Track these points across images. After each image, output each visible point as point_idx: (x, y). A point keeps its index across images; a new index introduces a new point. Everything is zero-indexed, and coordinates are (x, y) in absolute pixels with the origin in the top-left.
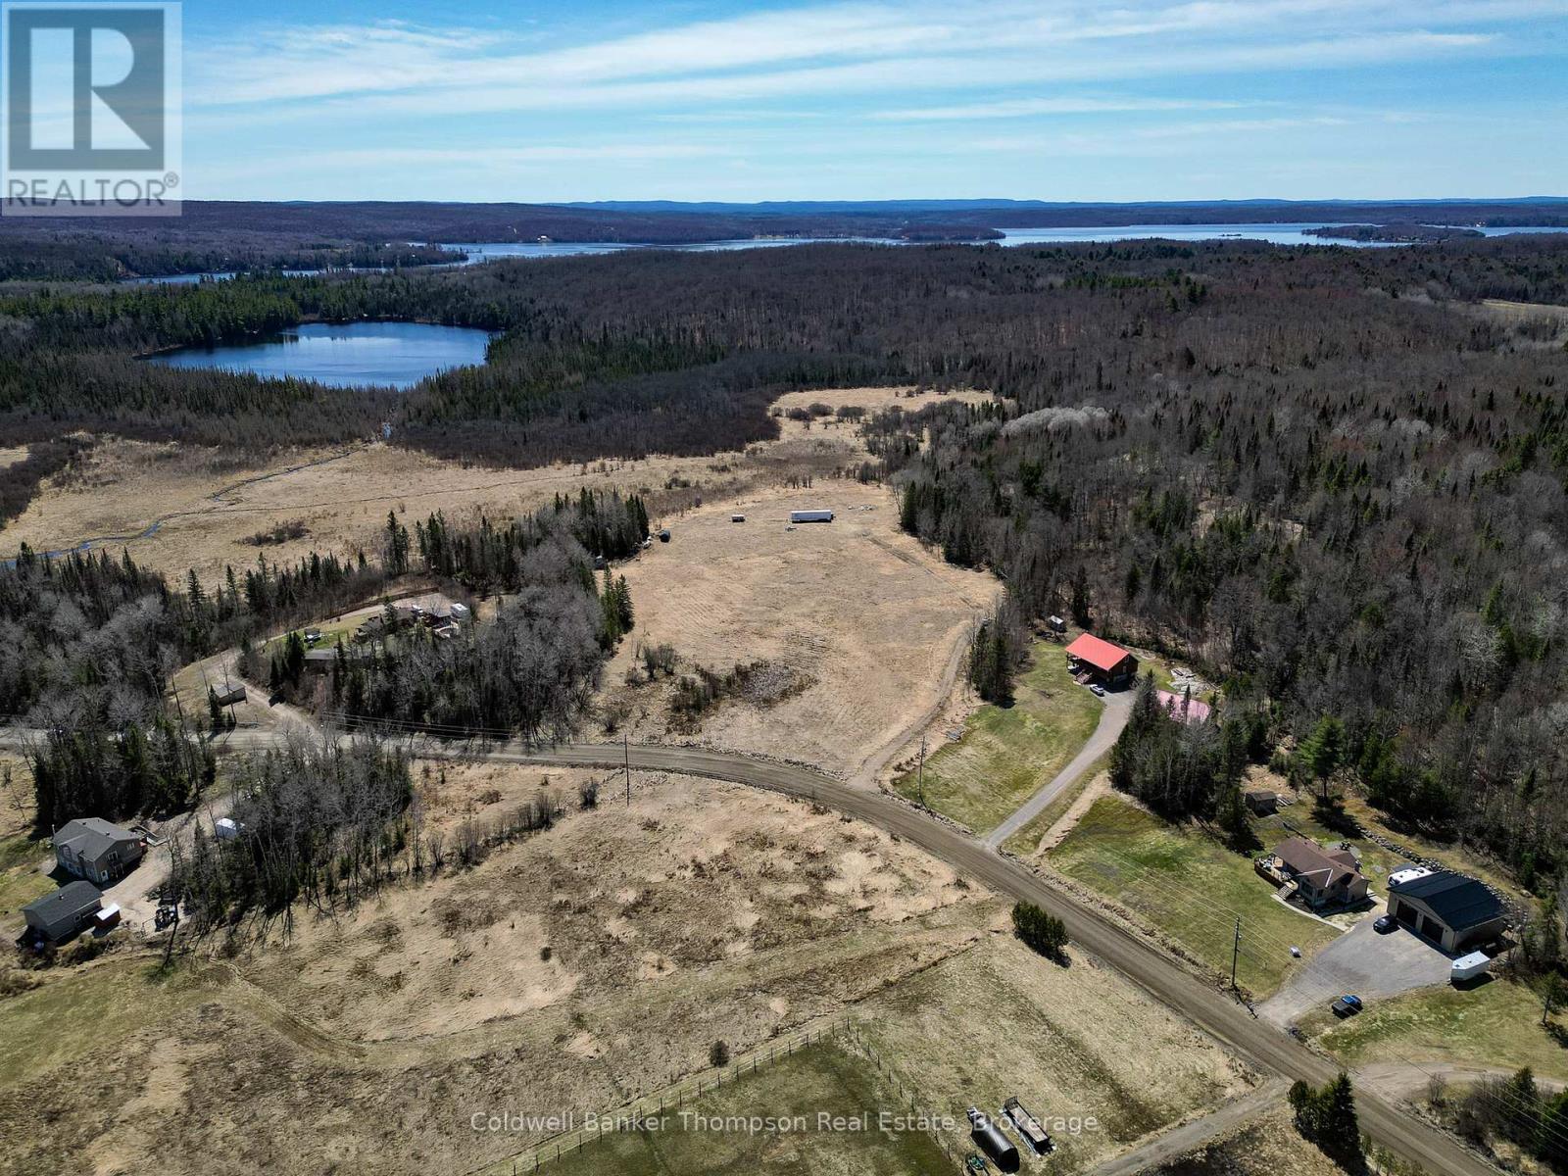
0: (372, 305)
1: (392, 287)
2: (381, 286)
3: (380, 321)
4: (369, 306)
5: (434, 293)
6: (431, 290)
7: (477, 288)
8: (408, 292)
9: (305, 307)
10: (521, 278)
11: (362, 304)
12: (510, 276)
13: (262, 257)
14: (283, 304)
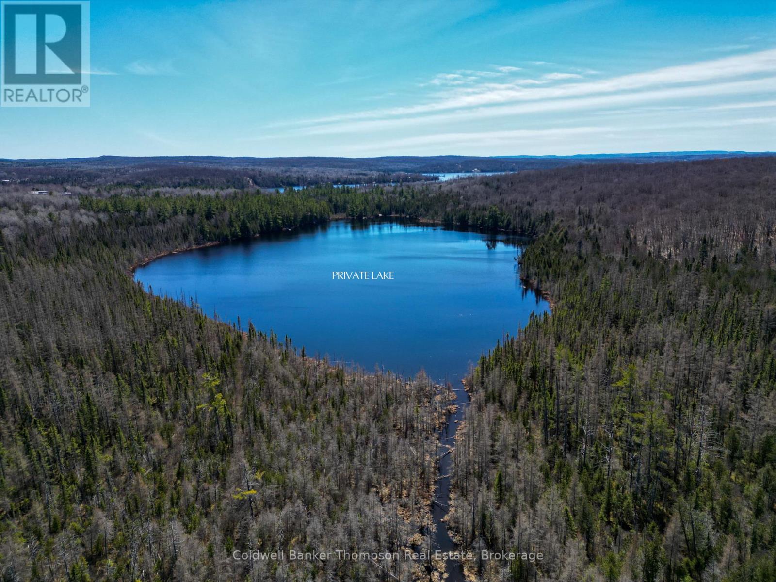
0: (386, 206)
1: (401, 193)
2: (394, 192)
3: (391, 221)
4: (383, 208)
5: (434, 198)
6: (431, 195)
7: (470, 193)
8: (413, 197)
9: (336, 209)
10: (505, 186)
11: (379, 207)
12: (495, 184)
13: (328, 178)
14: (318, 206)
